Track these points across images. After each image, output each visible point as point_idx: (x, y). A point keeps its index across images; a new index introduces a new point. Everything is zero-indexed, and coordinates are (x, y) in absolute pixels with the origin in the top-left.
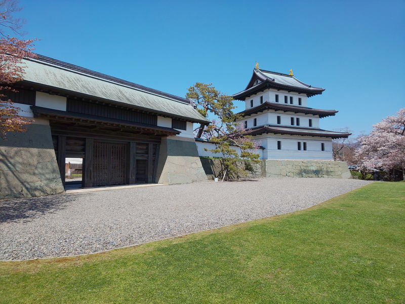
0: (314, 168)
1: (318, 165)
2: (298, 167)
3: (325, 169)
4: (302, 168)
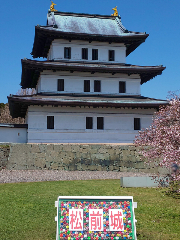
0: (102, 157)
1: (112, 152)
2: (71, 154)
3: (125, 158)
4: (78, 156)
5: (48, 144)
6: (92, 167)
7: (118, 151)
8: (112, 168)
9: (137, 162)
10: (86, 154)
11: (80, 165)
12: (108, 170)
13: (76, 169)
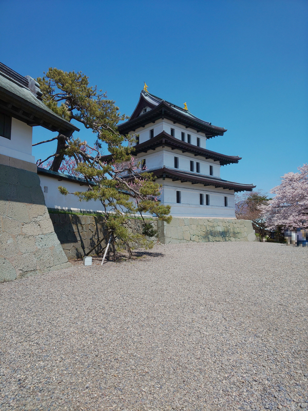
0: (221, 229)
1: (224, 225)
2: (204, 227)
3: (232, 230)
4: (208, 229)
5: (189, 218)
6: (217, 239)
7: (227, 224)
8: (227, 238)
9: (238, 233)
10: (212, 227)
11: (210, 236)
12: (226, 241)
13: (209, 241)
